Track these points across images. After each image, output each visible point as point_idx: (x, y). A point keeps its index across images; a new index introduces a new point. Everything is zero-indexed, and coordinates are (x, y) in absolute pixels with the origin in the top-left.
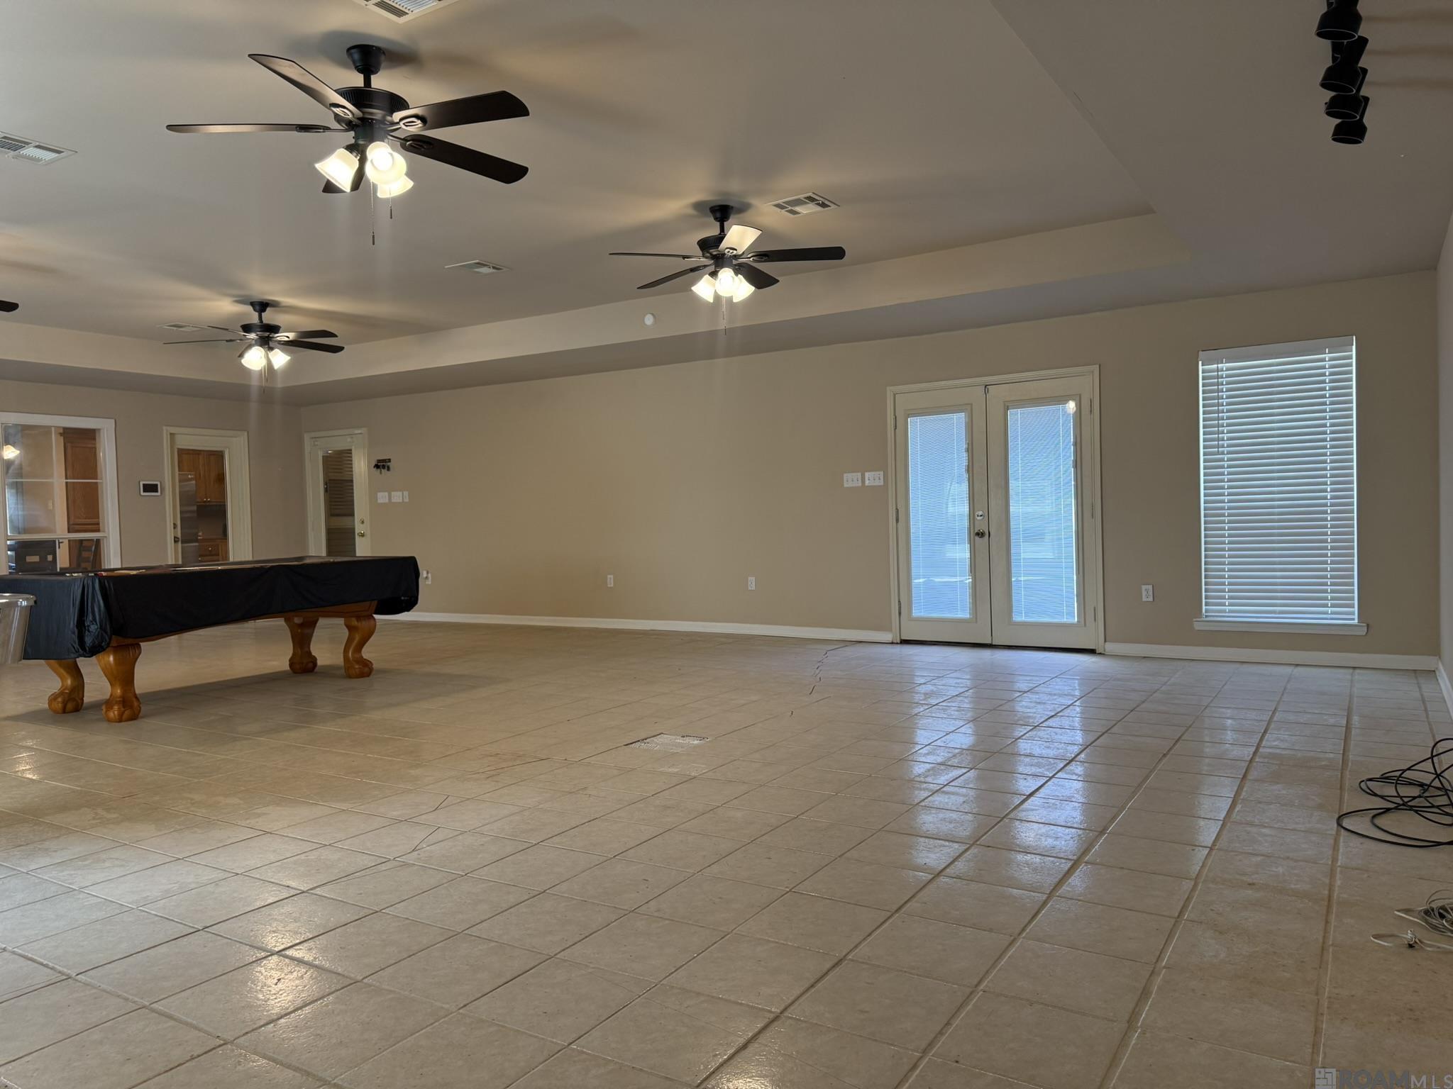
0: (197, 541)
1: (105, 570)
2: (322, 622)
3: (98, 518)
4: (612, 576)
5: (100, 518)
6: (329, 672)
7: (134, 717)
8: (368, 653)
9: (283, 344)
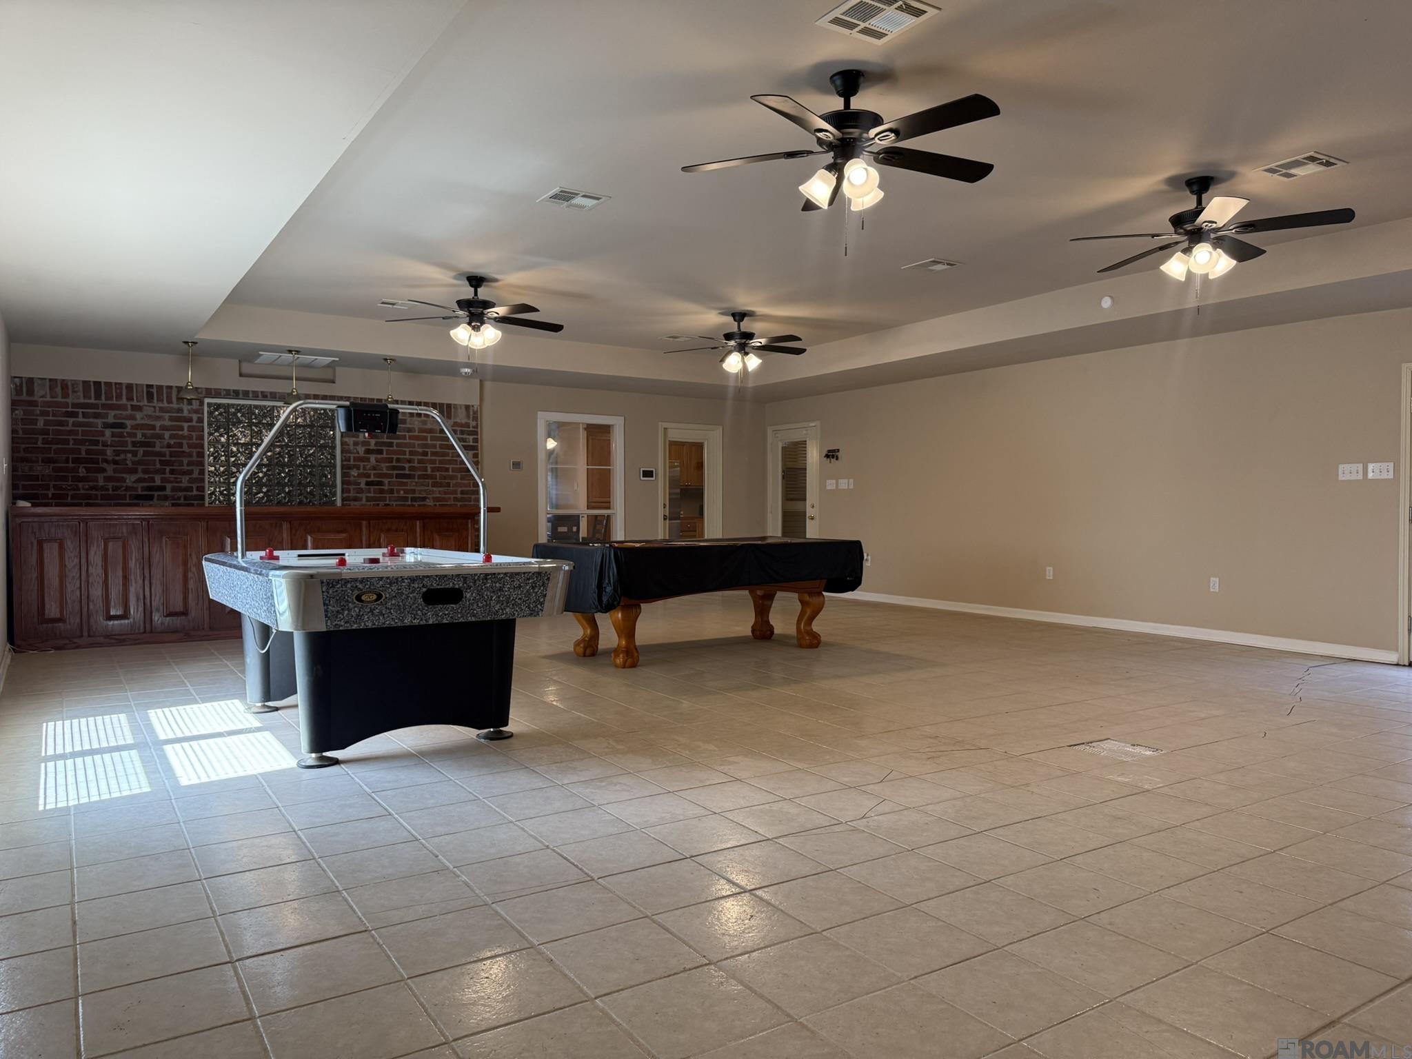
0: (679, 518)
1: (617, 542)
2: (779, 594)
3: (609, 497)
4: (1051, 568)
5: (611, 497)
6: (784, 641)
7: (633, 666)
8: (816, 626)
9: (756, 349)
